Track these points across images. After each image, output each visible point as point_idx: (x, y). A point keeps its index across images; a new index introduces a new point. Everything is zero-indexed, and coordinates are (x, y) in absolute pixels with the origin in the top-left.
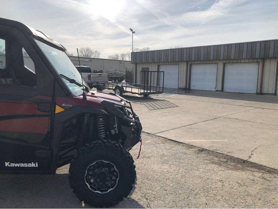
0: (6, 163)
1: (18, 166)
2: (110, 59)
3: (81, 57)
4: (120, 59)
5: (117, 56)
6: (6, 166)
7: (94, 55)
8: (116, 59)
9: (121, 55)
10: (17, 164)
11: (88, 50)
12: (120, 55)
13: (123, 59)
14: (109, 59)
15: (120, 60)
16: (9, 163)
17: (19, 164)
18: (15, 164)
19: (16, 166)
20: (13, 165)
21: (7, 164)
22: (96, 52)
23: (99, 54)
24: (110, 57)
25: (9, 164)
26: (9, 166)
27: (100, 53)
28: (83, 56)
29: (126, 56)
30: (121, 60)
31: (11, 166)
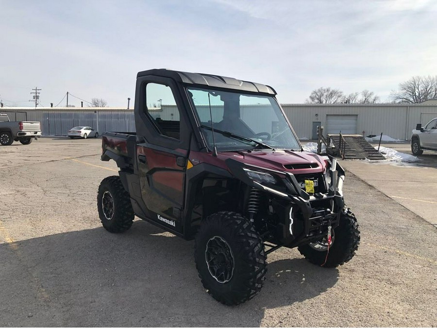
0: (158, 215)
1: (164, 221)
17: (165, 219)
18: (163, 218)
20: (161, 219)
25: (160, 217)
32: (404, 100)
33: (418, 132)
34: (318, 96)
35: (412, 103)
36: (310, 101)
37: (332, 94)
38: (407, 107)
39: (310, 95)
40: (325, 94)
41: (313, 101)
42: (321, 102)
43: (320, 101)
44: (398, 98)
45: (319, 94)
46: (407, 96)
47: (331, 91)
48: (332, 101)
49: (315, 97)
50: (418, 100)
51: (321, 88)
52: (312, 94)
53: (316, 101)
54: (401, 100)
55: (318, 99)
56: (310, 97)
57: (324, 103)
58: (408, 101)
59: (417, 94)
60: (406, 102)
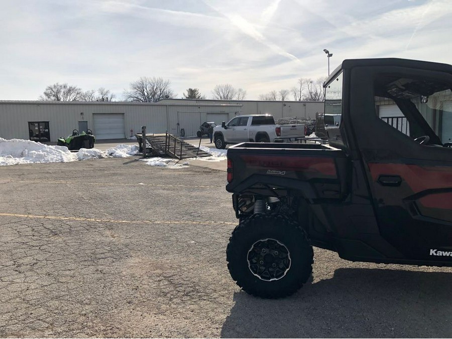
0: (431, 250)
1: (448, 255)
2: (262, 100)
3: (217, 99)
4: (279, 98)
5: (274, 94)
6: (431, 254)
7: (237, 96)
8: (272, 100)
9: (280, 92)
10: (446, 252)
11: (227, 88)
12: (278, 93)
13: (283, 99)
14: (260, 100)
15: (279, 100)
16: (435, 250)
17: (449, 253)
18: (443, 252)
19: (444, 255)
20: (440, 253)
21: (432, 252)
22: (240, 90)
23: (244, 94)
24: (262, 96)
25: (436, 252)
26: (435, 254)
27: (246, 92)
28: (220, 99)
29: (288, 93)
30: (281, 100)
31: (438, 254)
32: (135, 99)
33: (223, 130)
34: (54, 92)
35: (143, 101)
36: (45, 98)
37: (70, 91)
38: (167, 106)
39: (44, 92)
40: (62, 90)
41: (49, 98)
42: (58, 100)
43: (57, 97)
44: (130, 97)
45: (55, 90)
46: (137, 95)
47: (68, 87)
48: (70, 98)
49: (51, 93)
50: (147, 99)
51: (57, 84)
52: (47, 89)
53: (53, 98)
54: (132, 99)
55: (54, 96)
56: (45, 93)
57: (62, 100)
58: (138, 100)
59: (146, 94)
60: (137, 101)
